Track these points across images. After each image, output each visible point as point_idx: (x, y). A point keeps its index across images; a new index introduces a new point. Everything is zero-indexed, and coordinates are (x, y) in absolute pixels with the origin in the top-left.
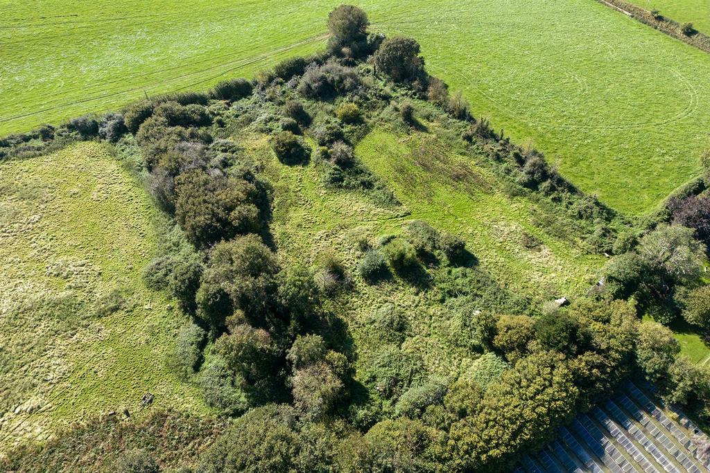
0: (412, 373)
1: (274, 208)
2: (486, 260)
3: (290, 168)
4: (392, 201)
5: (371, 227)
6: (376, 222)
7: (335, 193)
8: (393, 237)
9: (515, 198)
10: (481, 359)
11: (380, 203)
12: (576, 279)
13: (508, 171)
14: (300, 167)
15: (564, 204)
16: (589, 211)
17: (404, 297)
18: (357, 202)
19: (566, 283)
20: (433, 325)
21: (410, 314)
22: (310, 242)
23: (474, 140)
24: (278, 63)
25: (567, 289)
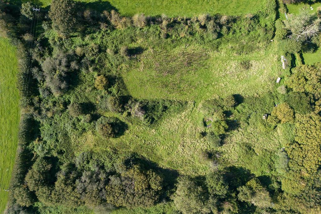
0: (270, 158)
1: (149, 159)
2: (241, 91)
3: (125, 136)
4: (182, 105)
5: (191, 125)
6: (190, 120)
7: (158, 126)
8: (204, 119)
9: (219, 49)
10: (278, 128)
11: (179, 111)
12: (273, 64)
13: (202, 38)
14: (127, 132)
15: (238, 31)
16: (251, 26)
17: (237, 137)
18: (171, 120)
19: (272, 70)
20: (255, 135)
21: (245, 140)
22: (182, 155)
23: (170, 34)
24: (19, 92)
25: (274, 72)
